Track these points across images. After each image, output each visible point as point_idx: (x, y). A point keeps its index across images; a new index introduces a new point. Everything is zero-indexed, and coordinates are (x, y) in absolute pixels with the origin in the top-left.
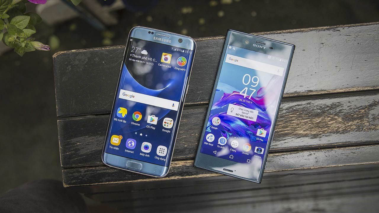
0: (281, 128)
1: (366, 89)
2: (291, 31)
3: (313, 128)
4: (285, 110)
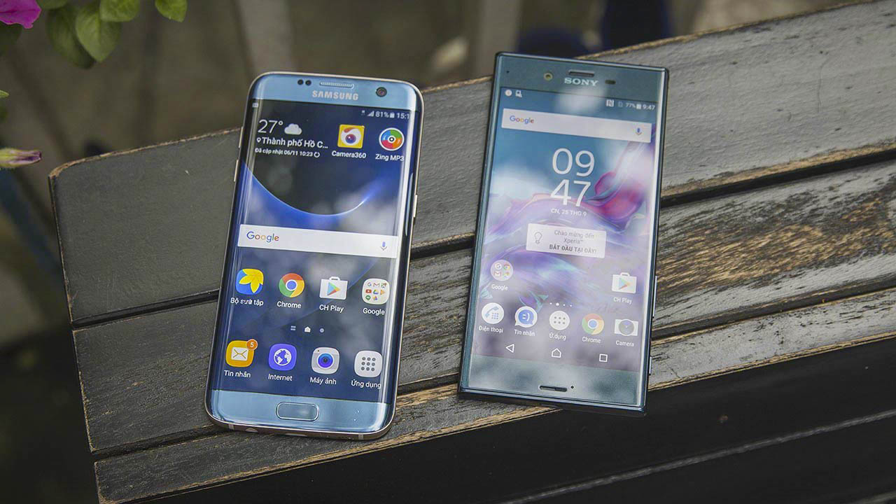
0: (671, 273)
1: (865, 152)
2: (653, 44)
3: (752, 261)
4: (674, 228)
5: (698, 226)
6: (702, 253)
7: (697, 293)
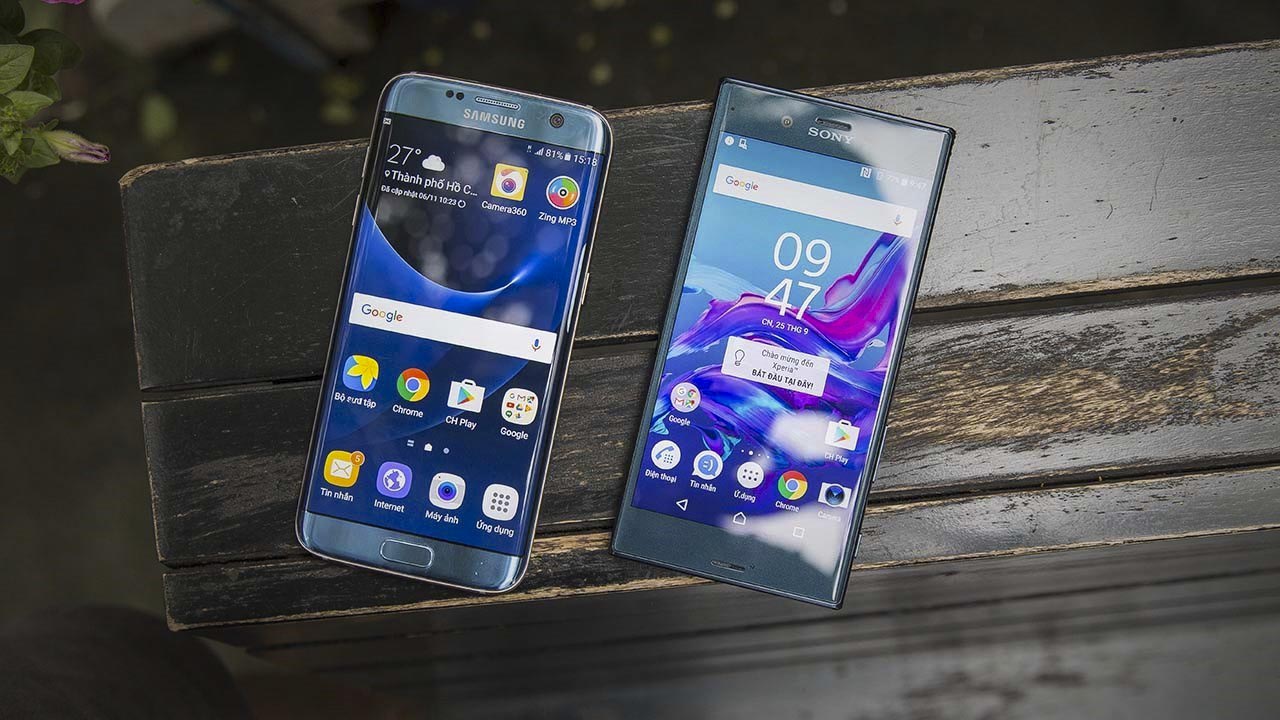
0: (909, 417)
1: (1203, 276)
2: (942, 78)
3: (1018, 413)
4: (924, 354)
5: (956, 355)
6: (955, 393)
7: (937, 449)
